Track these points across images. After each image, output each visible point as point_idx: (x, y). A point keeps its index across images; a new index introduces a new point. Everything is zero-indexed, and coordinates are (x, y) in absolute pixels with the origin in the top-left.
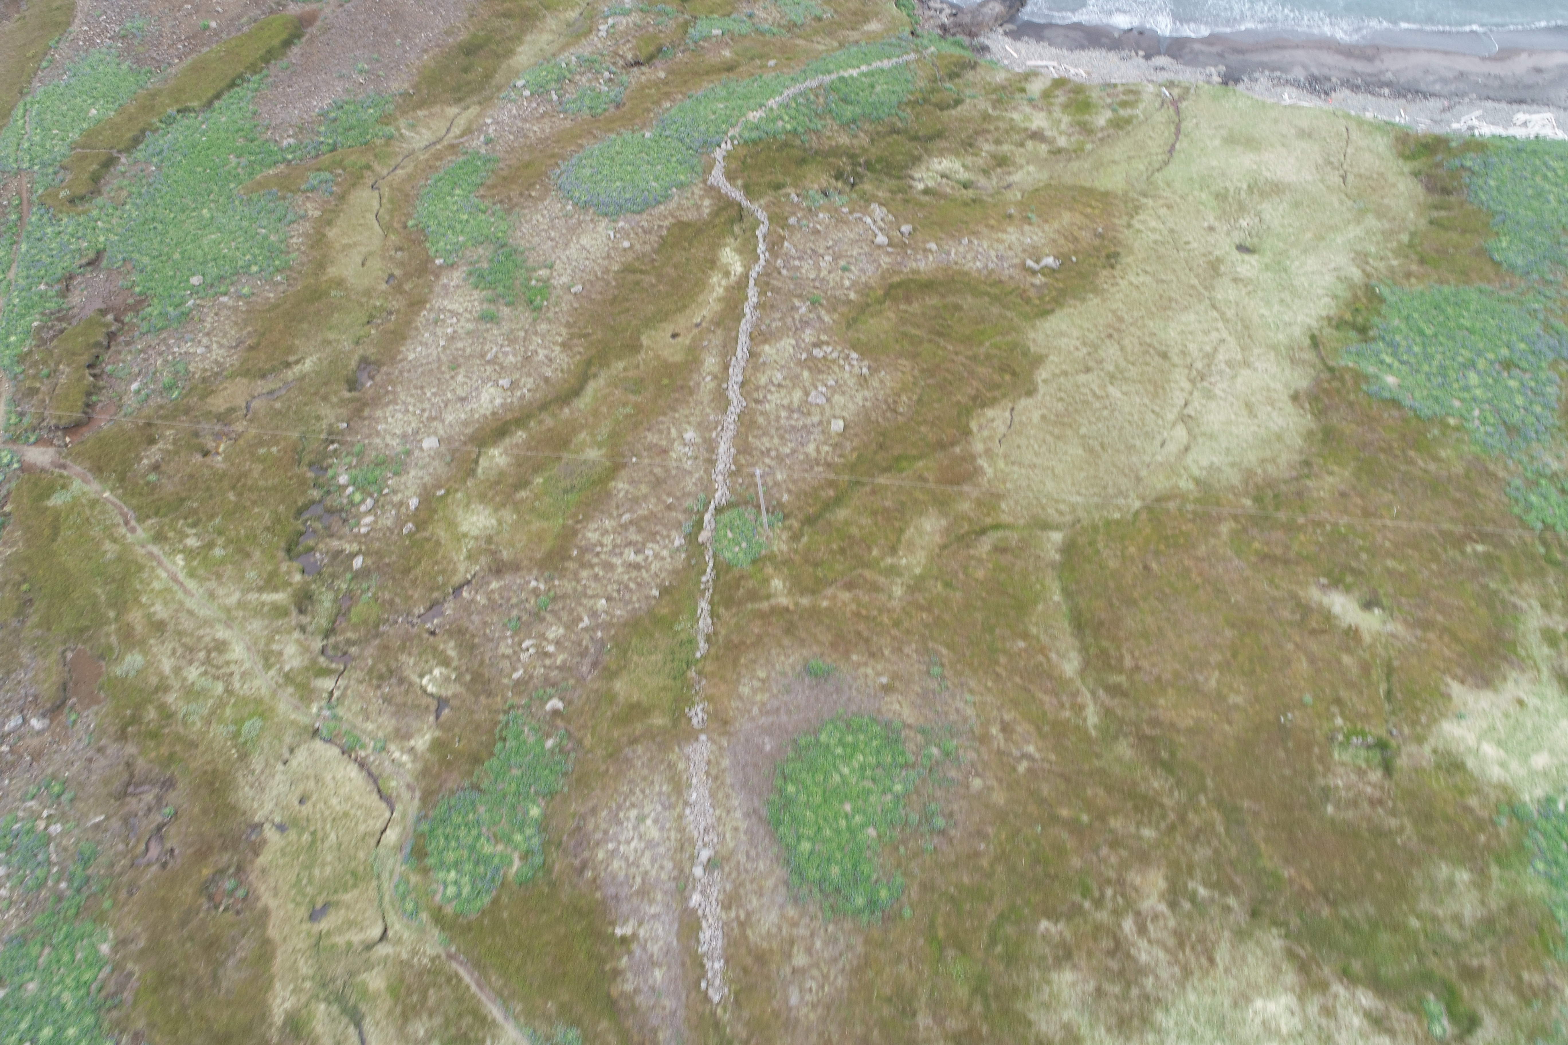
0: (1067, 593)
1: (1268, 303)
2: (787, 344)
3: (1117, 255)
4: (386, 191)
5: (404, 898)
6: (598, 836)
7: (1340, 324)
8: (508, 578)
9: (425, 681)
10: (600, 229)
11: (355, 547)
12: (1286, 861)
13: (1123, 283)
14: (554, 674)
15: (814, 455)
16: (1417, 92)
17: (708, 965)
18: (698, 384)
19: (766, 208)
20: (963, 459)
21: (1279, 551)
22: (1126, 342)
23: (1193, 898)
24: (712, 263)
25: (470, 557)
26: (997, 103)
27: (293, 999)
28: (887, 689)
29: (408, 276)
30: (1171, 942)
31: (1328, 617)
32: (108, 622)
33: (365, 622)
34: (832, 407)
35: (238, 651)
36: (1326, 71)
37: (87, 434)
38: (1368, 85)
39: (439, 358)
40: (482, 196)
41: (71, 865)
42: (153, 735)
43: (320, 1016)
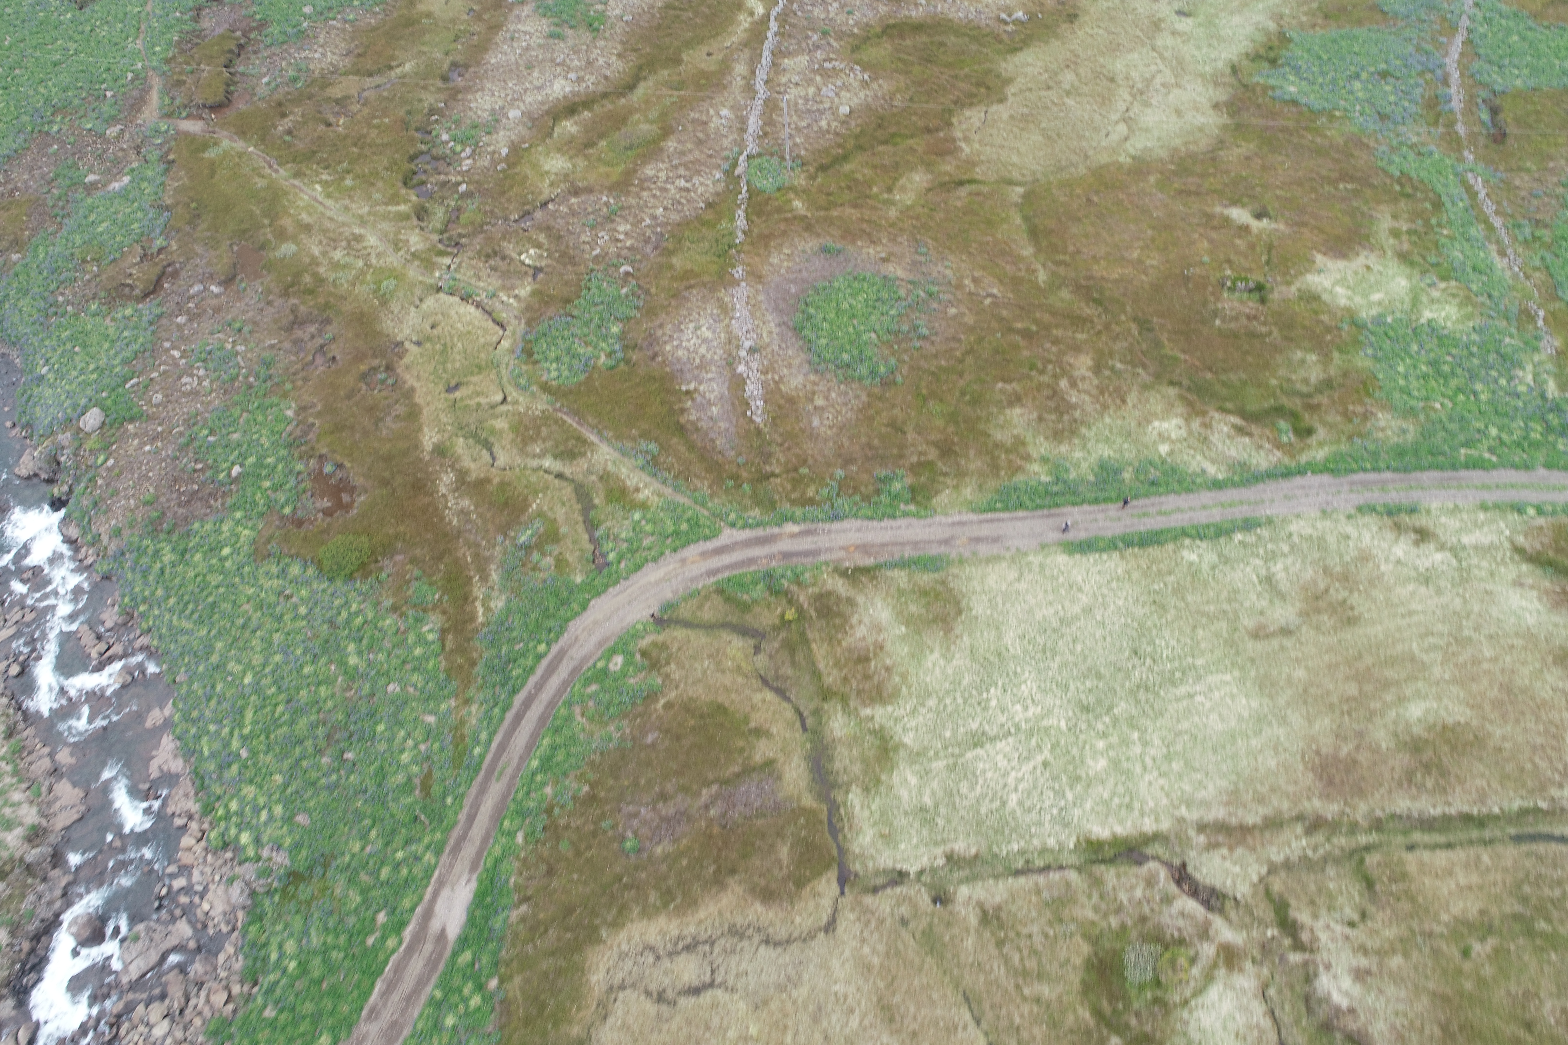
0: (1026, 218)
1: (1199, 48)
2: (802, 59)
3: (1076, 16)
5: (519, 377)
6: (666, 338)
7: (1256, 57)
8: (584, 197)
9: (523, 257)
11: (460, 179)
12: (1183, 351)
13: (1080, 33)
14: (625, 252)
15: (825, 127)
17: (752, 403)
18: (731, 82)
20: (946, 140)
21: (1193, 188)
22: (1081, 70)
23: (1112, 369)
24: (739, 6)
25: (552, 184)
27: (439, 436)
28: (884, 260)
29: (486, 9)
30: (1095, 392)
31: (1227, 222)
32: (264, 226)
33: (472, 223)
34: (840, 98)
35: (372, 240)
37: (230, 113)
39: (517, 62)
41: (256, 368)
42: (310, 292)
43: (460, 445)
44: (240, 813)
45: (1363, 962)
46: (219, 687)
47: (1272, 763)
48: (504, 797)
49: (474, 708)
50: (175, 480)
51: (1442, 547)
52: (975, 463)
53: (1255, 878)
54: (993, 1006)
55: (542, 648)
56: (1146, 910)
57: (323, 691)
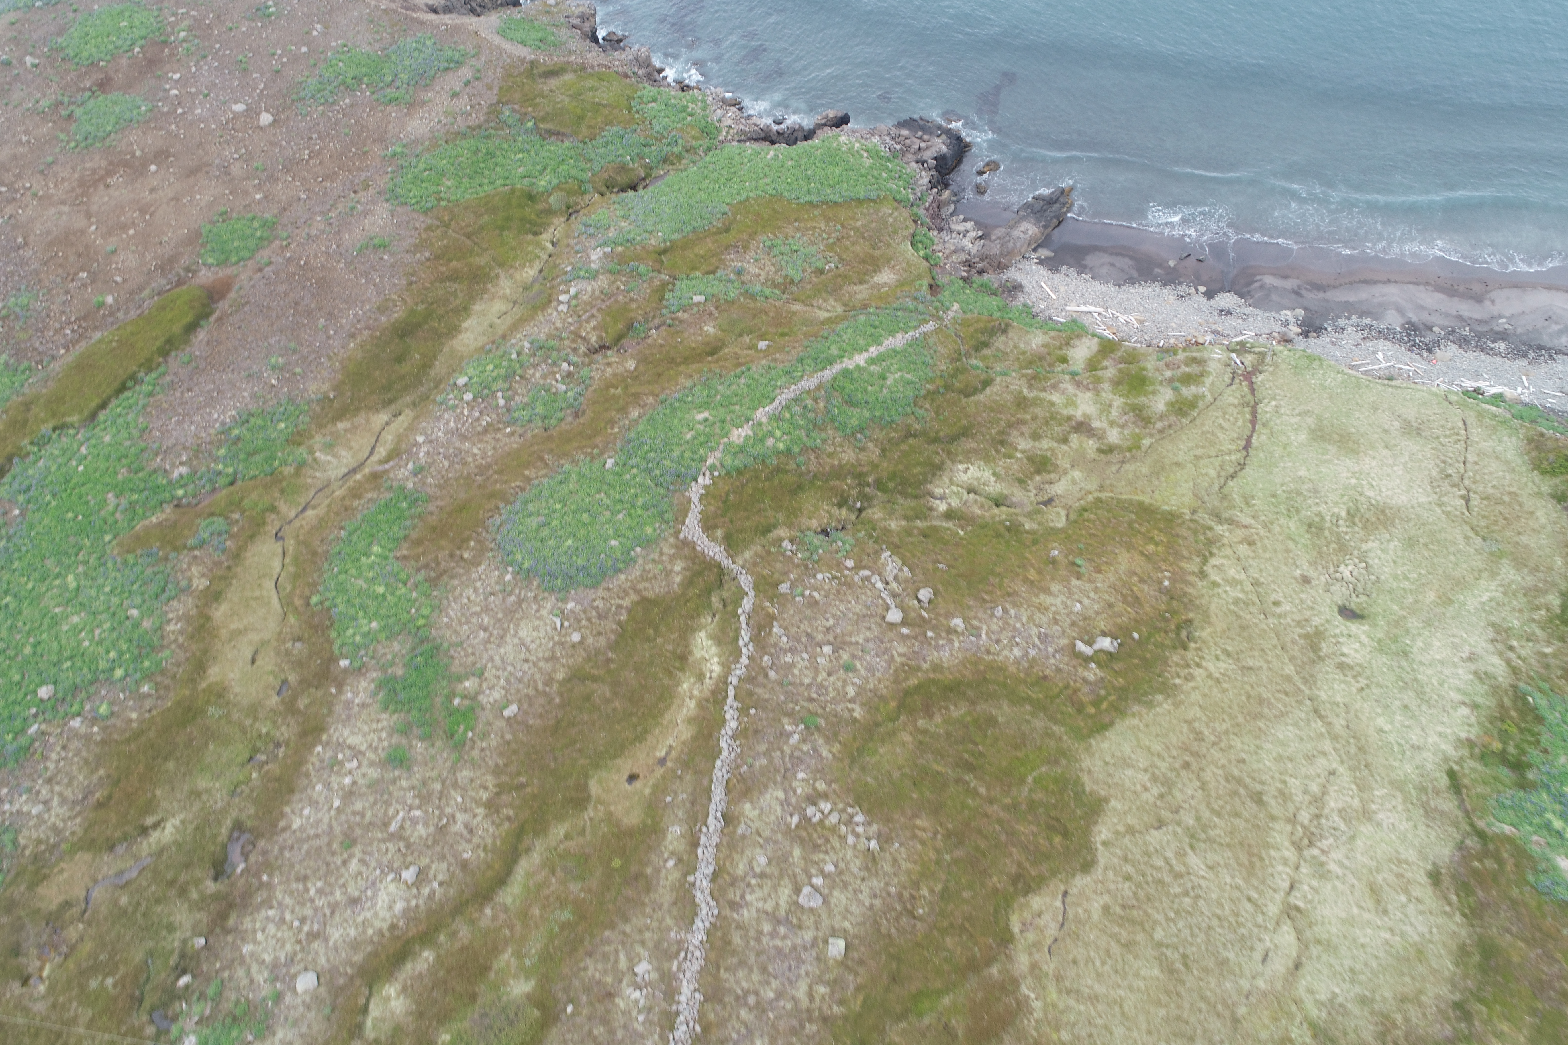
1: (1387, 709)
2: (773, 796)
4: (290, 543)
7: (1485, 755)
10: (544, 612)
13: (1199, 675)
15: (805, 1003)
16: (1540, 348)
18: (658, 871)
19: (751, 567)
24: (683, 658)
26: (1034, 380)
29: (305, 684)
34: (830, 911)
36: (1425, 317)
38: (1479, 336)
39: (330, 827)
40: (405, 558)
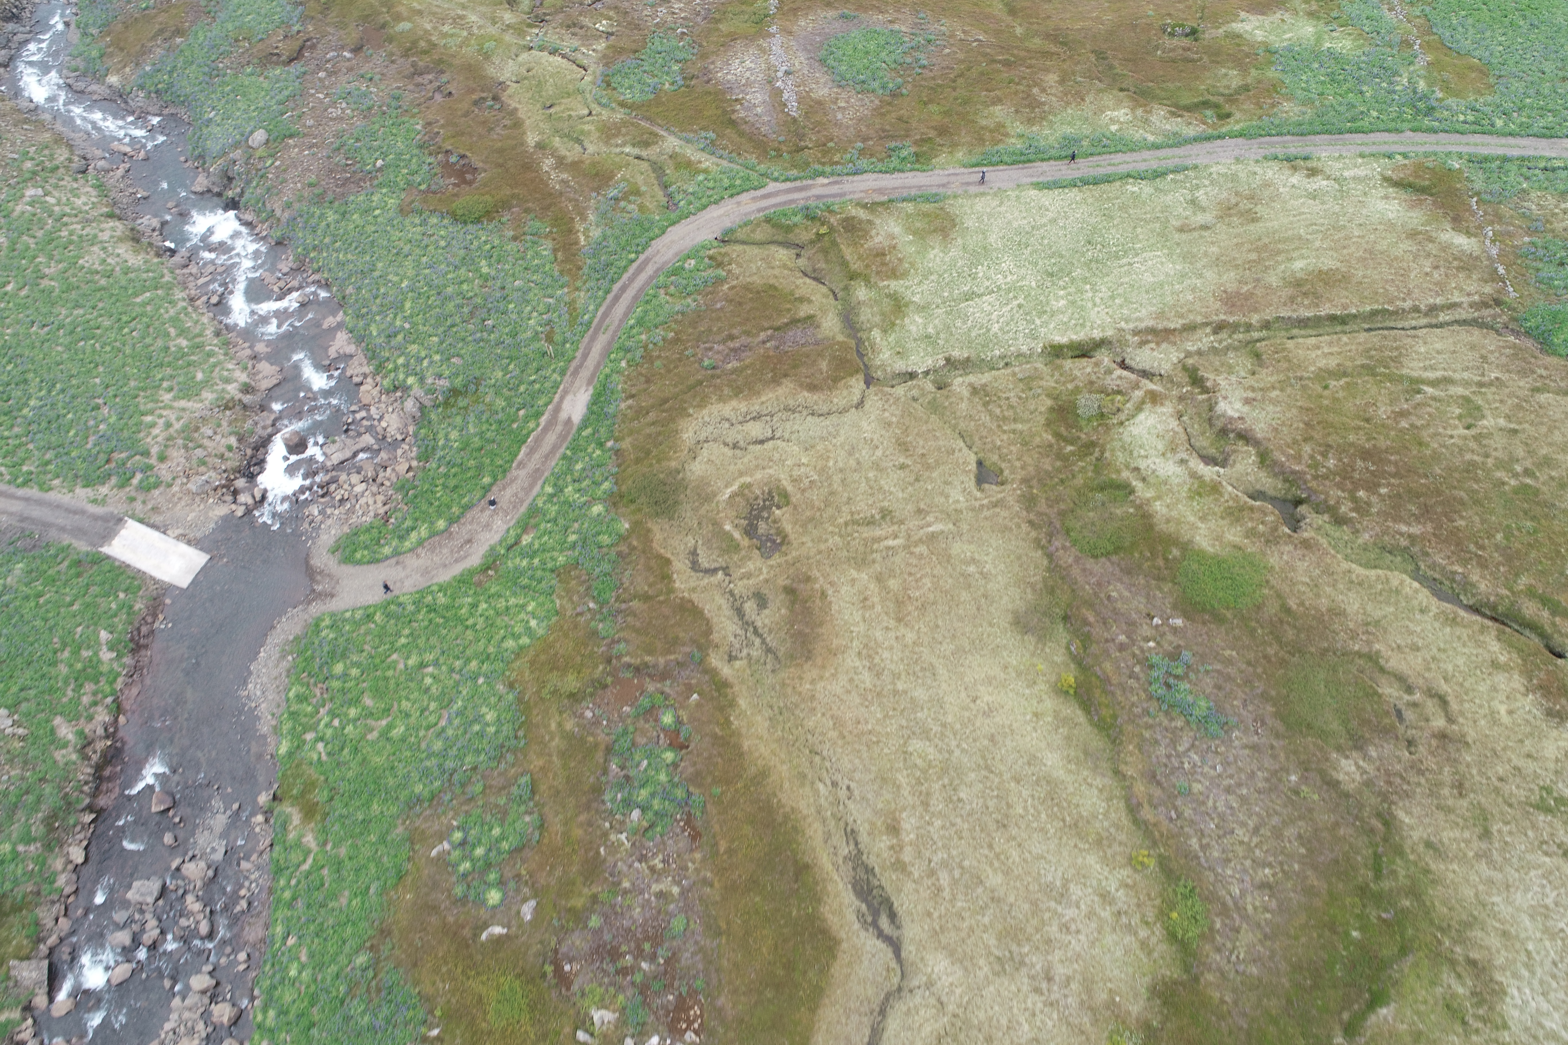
5: (600, 98)
6: (717, 69)
9: (597, 26)
12: (1131, 71)
14: (680, 20)
17: (788, 104)
23: (1074, 81)
27: (539, 137)
30: (1060, 94)
32: (383, 13)
33: (554, 6)
35: (473, 18)
41: (388, 101)
42: (425, 52)
43: (557, 141)
44: (406, 365)
45: (1251, 395)
46: (382, 290)
47: (1190, 298)
48: (610, 343)
49: (582, 294)
50: (331, 171)
51: (1328, 178)
52: (965, 137)
53: (1175, 360)
54: (981, 438)
55: (633, 256)
56: (1094, 377)
57: (465, 287)
